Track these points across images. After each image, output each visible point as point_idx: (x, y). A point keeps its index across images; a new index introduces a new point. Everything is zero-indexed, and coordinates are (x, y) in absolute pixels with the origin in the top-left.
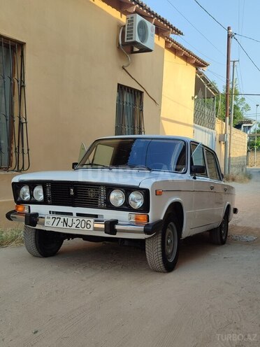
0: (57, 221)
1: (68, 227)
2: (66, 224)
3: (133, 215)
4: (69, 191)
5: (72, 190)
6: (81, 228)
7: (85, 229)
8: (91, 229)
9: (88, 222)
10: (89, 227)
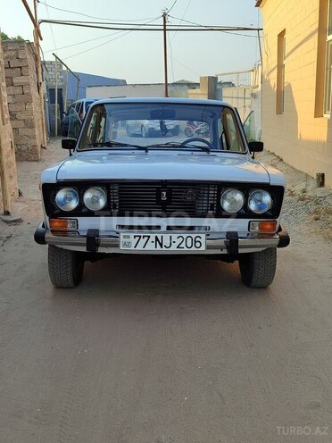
0: (143, 241)
1: (164, 249)
2: (161, 245)
3: (256, 223)
4: (159, 195)
5: (165, 193)
6: (186, 249)
7: (194, 248)
8: (203, 248)
9: (198, 239)
10: (198, 245)
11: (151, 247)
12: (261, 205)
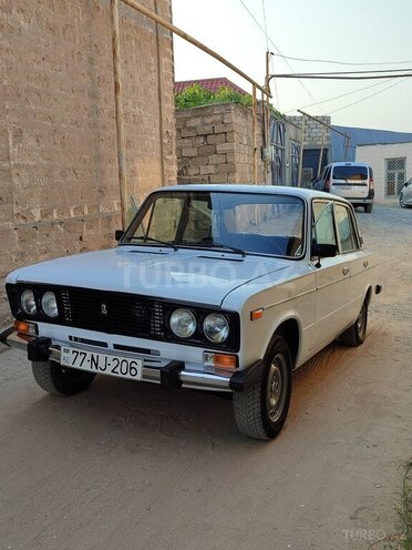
0: (80, 358)
1: (99, 370)
2: (96, 365)
3: (211, 355)
5: (104, 306)
6: (120, 375)
7: (129, 375)
8: (139, 377)
9: (133, 365)
10: (133, 373)
11: (87, 367)
12: (213, 332)
